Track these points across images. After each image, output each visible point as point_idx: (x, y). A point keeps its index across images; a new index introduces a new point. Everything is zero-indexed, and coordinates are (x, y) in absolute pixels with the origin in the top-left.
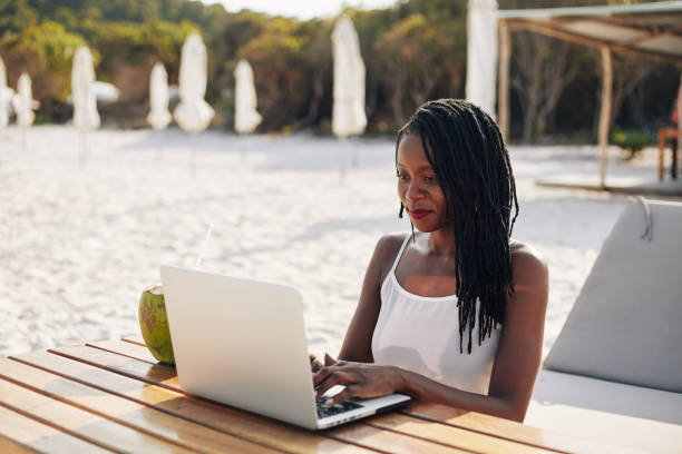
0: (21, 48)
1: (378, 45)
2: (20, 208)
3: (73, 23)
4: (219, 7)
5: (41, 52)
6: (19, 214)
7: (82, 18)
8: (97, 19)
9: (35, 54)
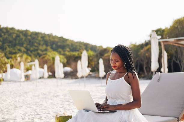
0: (46, 58)
1: (139, 53)
2: (36, 95)
3: (62, 52)
4: (101, 47)
5: (51, 59)
6: (36, 96)
7: (64, 51)
8: (68, 51)
9: (49, 60)
